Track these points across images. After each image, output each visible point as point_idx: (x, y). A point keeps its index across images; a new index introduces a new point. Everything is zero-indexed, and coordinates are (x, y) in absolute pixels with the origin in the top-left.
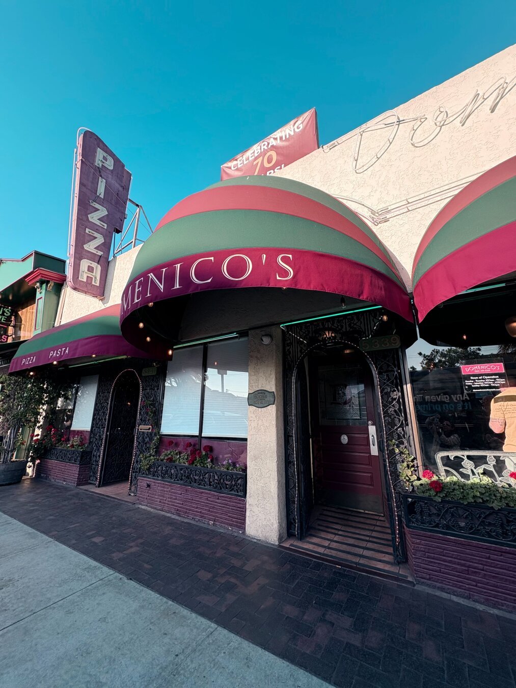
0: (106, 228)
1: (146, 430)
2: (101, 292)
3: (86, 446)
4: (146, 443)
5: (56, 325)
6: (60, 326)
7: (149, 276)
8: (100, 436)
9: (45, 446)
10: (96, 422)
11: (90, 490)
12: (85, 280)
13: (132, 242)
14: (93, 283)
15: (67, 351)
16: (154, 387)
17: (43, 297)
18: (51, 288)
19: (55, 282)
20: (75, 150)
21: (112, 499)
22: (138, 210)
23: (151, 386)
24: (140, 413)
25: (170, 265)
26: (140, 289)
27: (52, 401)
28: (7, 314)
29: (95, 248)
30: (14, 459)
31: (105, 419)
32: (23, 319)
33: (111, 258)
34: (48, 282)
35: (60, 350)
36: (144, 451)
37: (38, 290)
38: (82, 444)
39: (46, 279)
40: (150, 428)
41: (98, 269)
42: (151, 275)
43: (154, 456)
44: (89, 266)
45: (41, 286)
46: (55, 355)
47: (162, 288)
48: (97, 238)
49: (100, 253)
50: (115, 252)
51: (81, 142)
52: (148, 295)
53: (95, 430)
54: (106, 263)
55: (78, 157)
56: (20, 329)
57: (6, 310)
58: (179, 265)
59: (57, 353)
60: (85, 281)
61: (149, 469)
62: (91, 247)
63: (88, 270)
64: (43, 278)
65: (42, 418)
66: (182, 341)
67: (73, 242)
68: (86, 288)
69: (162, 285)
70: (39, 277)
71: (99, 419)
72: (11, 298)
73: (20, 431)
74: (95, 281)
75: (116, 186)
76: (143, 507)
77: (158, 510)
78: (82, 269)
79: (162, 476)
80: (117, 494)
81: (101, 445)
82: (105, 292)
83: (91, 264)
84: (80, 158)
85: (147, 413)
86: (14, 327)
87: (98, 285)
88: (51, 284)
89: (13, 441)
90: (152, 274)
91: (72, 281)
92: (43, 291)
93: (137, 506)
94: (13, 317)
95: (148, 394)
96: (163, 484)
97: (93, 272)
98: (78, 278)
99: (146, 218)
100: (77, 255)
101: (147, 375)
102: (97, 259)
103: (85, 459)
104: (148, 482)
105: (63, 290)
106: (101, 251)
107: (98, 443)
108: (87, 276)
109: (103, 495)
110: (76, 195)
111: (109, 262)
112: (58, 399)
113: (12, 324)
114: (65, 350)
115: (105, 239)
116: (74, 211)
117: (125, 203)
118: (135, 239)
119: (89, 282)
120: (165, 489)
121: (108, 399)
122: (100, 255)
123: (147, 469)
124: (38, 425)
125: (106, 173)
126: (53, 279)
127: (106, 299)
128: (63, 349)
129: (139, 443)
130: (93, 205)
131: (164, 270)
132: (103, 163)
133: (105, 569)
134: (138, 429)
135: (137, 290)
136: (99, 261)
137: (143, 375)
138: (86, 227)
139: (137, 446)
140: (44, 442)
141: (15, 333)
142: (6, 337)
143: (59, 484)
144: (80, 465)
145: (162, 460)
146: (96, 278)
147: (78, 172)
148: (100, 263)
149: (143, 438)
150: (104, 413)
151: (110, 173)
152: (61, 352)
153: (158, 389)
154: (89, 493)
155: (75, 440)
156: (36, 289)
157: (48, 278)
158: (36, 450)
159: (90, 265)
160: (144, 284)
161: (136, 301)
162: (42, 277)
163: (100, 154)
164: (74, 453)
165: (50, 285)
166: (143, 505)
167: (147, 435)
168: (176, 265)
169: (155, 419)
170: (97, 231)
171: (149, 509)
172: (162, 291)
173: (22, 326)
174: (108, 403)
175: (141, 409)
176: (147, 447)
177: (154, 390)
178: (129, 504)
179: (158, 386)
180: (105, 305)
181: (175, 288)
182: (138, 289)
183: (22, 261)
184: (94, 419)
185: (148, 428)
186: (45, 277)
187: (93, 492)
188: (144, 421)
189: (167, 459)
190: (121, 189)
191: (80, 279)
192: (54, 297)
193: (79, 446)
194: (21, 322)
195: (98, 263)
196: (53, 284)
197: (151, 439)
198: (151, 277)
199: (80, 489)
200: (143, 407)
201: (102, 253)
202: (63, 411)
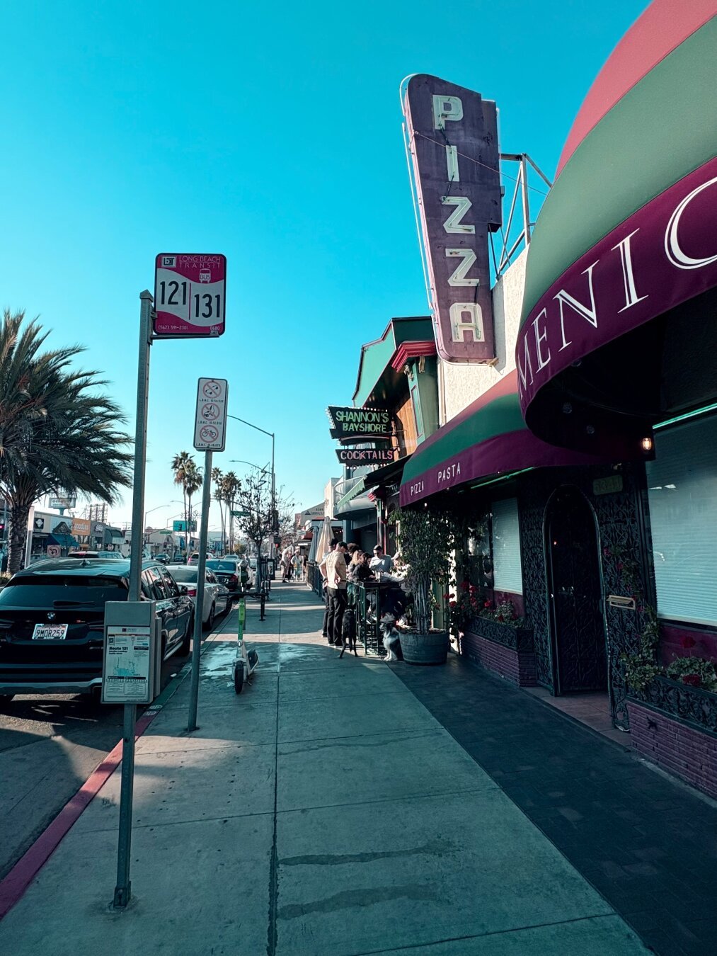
0: (473, 232)
1: (625, 605)
2: (490, 351)
3: (522, 620)
4: (629, 633)
5: (442, 423)
6: (447, 424)
7: (558, 300)
8: (540, 607)
9: (465, 613)
10: (529, 581)
11: (543, 699)
12: (461, 339)
13: (524, 234)
14: (475, 340)
15: (459, 470)
16: (624, 517)
17: (417, 386)
18: (423, 367)
19: (425, 357)
20: (403, 125)
21: (582, 728)
22: (521, 167)
23: (618, 514)
24: (605, 570)
25: (603, 252)
26: (545, 335)
27: (461, 545)
28: (385, 420)
29: (465, 278)
30: (432, 628)
31: (543, 577)
32: (403, 423)
33: (493, 282)
34: (418, 359)
35: (449, 468)
36: (628, 649)
37: (409, 376)
38: (514, 617)
39: (414, 356)
40: (632, 602)
41: (476, 310)
42: (563, 296)
43: (652, 664)
44: (463, 313)
45: (411, 369)
46: (444, 477)
47: (594, 317)
48: (464, 257)
49: (474, 282)
50: (499, 267)
51: (408, 106)
52: (565, 345)
53: (529, 594)
54: (486, 296)
55: (409, 133)
56: (403, 439)
57: (383, 415)
58: (627, 241)
59: (447, 474)
60: (463, 341)
61: (646, 689)
62: (458, 279)
63: (464, 320)
64: (411, 356)
65: (453, 570)
66: (670, 410)
67: (432, 284)
68: (466, 352)
69: (592, 310)
70: (406, 357)
71: (532, 575)
72: (384, 396)
73: (431, 588)
74: (477, 334)
75: (475, 143)
76: (650, 765)
77: (686, 783)
78: (454, 323)
79: (679, 711)
80: (590, 720)
81: (546, 622)
82: (497, 348)
83: (465, 307)
84: (411, 133)
85: (620, 572)
86: (397, 435)
87: (482, 339)
88: (422, 361)
89: (425, 603)
90: (563, 292)
91: (444, 349)
92: (415, 375)
93: (635, 758)
94: (393, 423)
95: (613, 530)
96: (688, 730)
97: (471, 322)
98: (451, 339)
99: (539, 172)
100: (443, 303)
101: (603, 491)
102: (472, 295)
103: (524, 641)
104: (651, 718)
105: (439, 366)
106: (475, 278)
107: (539, 618)
108: (464, 331)
109: (567, 716)
110: (419, 202)
111: (492, 292)
112: (467, 540)
113: (394, 434)
114: (456, 468)
115: (476, 254)
116: (423, 230)
117: (496, 167)
118: (528, 226)
119: (469, 340)
120: (695, 744)
121: (540, 541)
122: (475, 285)
123: (642, 689)
124: (451, 580)
125: (455, 131)
126: (422, 353)
127: (500, 361)
128: (453, 466)
129: (615, 630)
130: (448, 204)
131: (590, 270)
132: (446, 116)
133: (594, 895)
134: (607, 603)
135: (539, 340)
136: (475, 298)
137: (596, 492)
138: (445, 248)
139: (612, 636)
140: (462, 607)
141: (400, 444)
142: (391, 452)
143: (496, 677)
144: (519, 652)
145: (674, 677)
146: (477, 329)
147: (415, 159)
148: (478, 300)
149: (621, 620)
150: (539, 565)
151: (460, 127)
152: (451, 471)
153: (633, 522)
154: (541, 704)
155: (503, 609)
156: (406, 376)
157: (416, 354)
158: (455, 619)
159: (465, 310)
160: (550, 324)
161: (542, 365)
162: (409, 354)
163: (437, 103)
164: (506, 630)
165: (421, 363)
166: (649, 761)
167: (629, 615)
168: (620, 244)
169: (640, 586)
170: (461, 245)
171: (665, 774)
172: (595, 325)
173: (405, 433)
174: (542, 548)
175: (604, 563)
176: (634, 642)
177: (625, 523)
178: (618, 749)
179: (633, 515)
180: (501, 372)
181: (628, 305)
182: (541, 335)
183: (383, 339)
184: (524, 576)
185: (628, 602)
186: (413, 354)
187: (548, 705)
188: (616, 586)
189: (686, 679)
190: (483, 144)
191: (454, 340)
192: (430, 380)
193: (511, 619)
194: (402, 429)
195: (475, 302)
196: (424, 361)
197: (639, 627)
198: (561, 300)
199: (527, 693)
200: (608, 558)
201: (478, 280)
202: (479, 558)
